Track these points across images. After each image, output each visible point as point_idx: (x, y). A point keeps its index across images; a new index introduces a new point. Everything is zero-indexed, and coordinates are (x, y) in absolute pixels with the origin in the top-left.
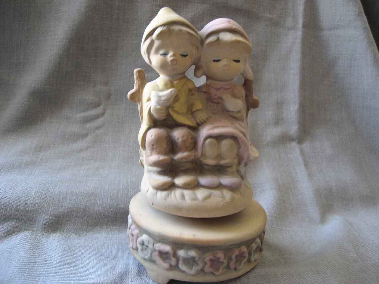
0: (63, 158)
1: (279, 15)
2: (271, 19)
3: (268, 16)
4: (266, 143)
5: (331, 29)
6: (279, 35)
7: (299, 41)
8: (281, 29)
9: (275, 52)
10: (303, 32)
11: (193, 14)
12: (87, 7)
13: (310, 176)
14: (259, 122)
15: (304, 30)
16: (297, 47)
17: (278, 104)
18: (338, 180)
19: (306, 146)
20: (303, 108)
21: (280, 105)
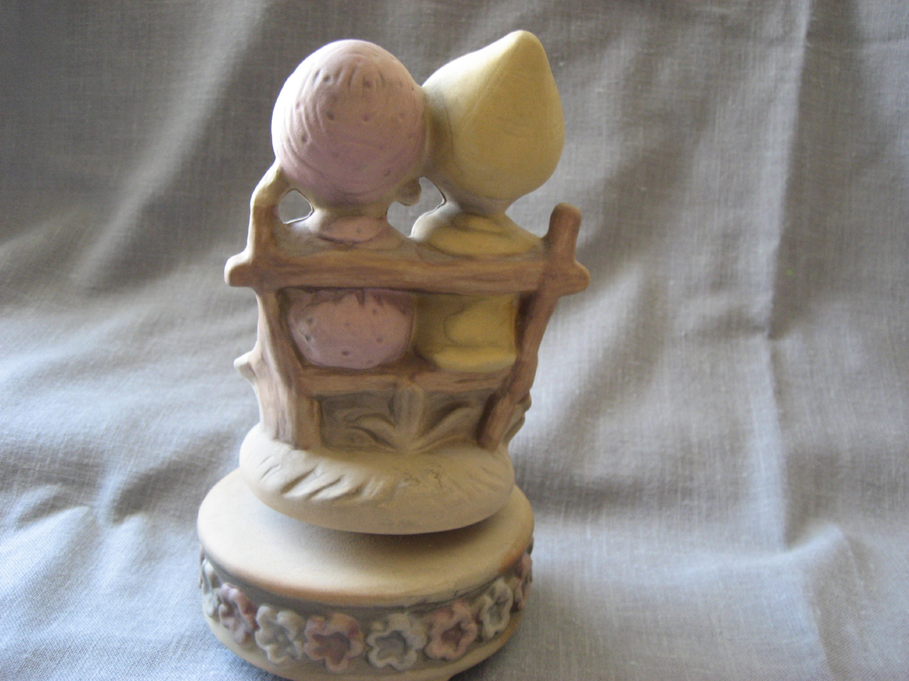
0: (196, 352)
1: (745, 8)
2: (723, 18)
3: (717, 10)
4: (683, 333)
5: (890, 39)
6: (743, 57)
7: (793, 74)
8: (751, 43)
9: (730, 102)
10: (807, 48)
11: (518, 14)
12: (268, 10)
13: (785, 419)
14: (672, 283)
15: (809, 45)
16: (789, 90)
17: (725, 236)
18: (861, 436)
19: (791, 344)
20: (790, 247)
21: (731, 240)
